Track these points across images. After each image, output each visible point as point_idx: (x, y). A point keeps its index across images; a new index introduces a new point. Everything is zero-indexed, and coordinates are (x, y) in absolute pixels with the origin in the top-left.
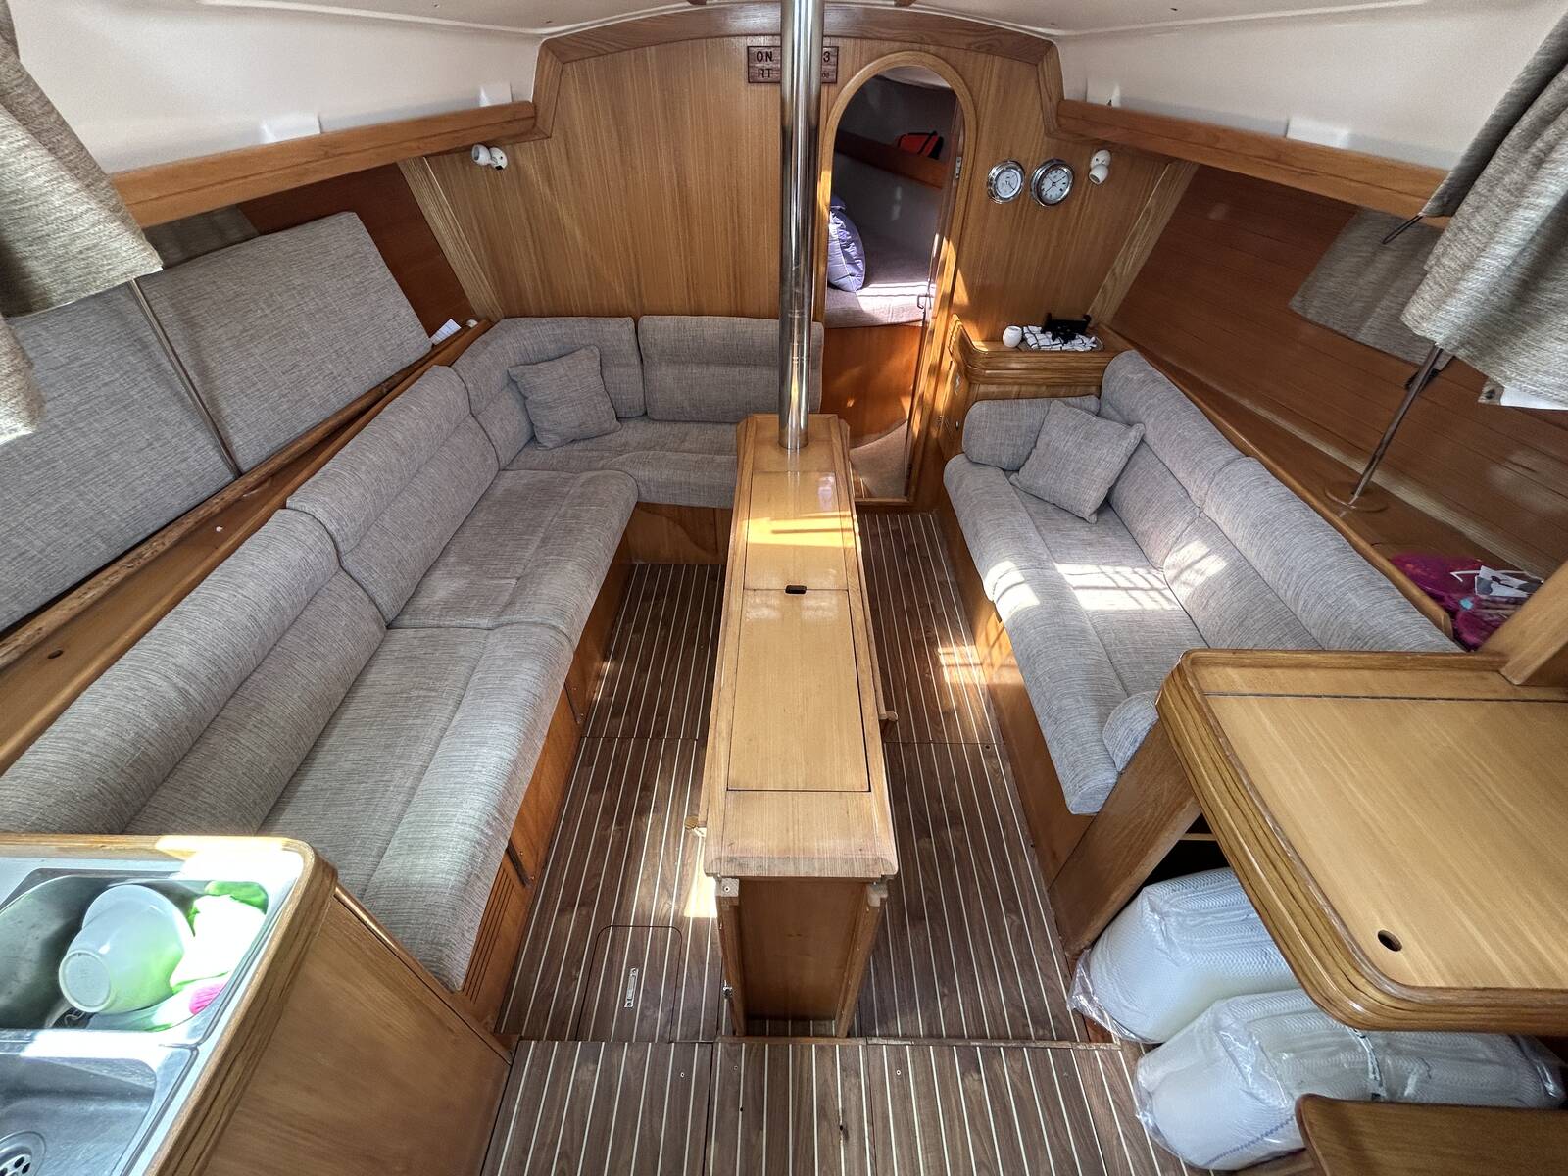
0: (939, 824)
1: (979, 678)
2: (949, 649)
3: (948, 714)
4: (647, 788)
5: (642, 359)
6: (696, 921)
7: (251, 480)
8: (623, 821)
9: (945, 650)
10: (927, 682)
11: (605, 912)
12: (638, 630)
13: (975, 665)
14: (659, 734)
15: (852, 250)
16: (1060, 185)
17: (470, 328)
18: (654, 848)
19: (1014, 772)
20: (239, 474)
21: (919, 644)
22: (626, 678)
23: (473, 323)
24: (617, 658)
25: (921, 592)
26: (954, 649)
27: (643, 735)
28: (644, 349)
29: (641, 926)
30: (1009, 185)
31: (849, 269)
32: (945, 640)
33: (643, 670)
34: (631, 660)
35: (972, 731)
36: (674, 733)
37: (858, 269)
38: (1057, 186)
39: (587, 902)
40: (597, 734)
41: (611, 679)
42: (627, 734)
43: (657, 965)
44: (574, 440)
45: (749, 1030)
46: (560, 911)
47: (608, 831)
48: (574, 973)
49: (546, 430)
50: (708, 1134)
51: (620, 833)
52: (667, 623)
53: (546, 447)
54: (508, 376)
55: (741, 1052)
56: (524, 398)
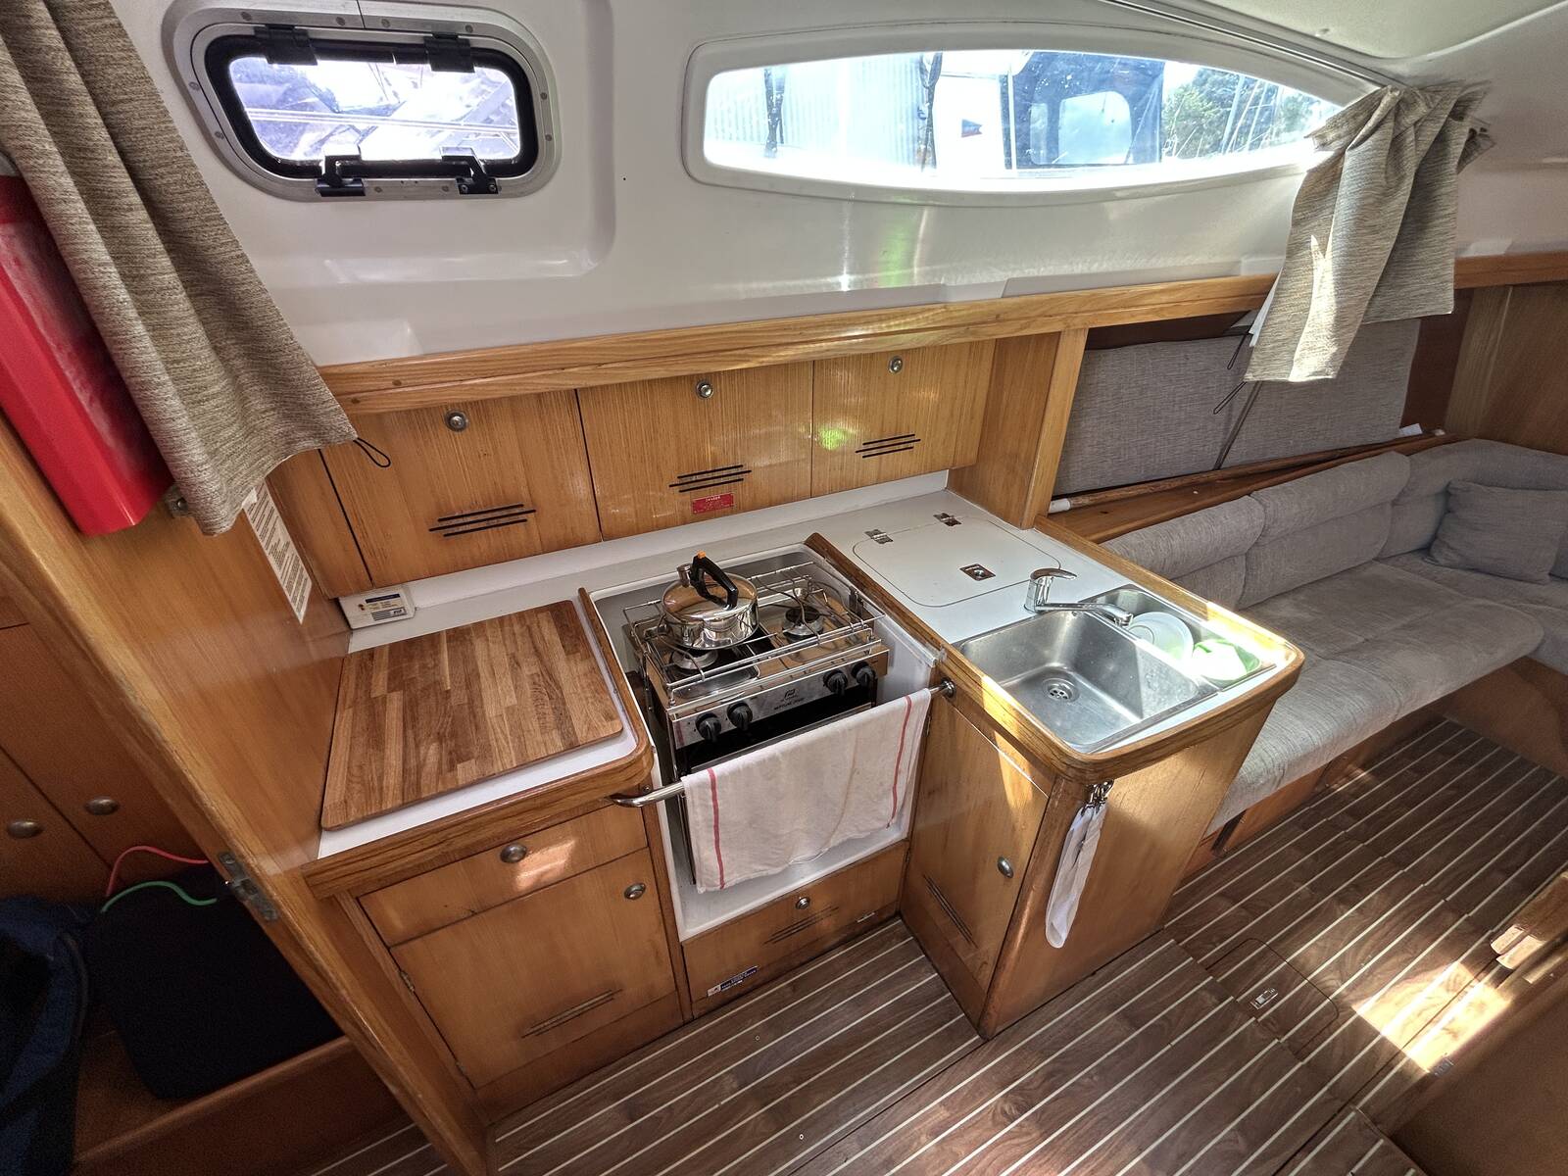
4: (1360, 889)
6: (1360, 1020)
7: (1228, 473)
8: (1320, 889)
11: (1268, 928)
12: (1420, 770)
14: (1398, 863)
17: (1434, 436)
18: (1342, 934)
20: (1218, 467)
22: (1378, 798)
23: (1441, 433)
27: (1377, 849)
29: (1298, 971)
33: (1407, 803)
36: (1420, 875)
39: (1252, 910)
40: (1322, 813)
41: (1362, 787)
42: (1357, 837)
43: (1300, 1008)
44: (1476, 570)
45: (1394, 1138)
46: (1221, 894)
47: (1297, 884)
48: (1214, 940)
49: (1449, 547)
50: (1306, 1148)
51: (1308, 895)
52: (1460, 788)
53: (1437, 561)
54: (1448, 486)
55: (1377, 1141)
56: (1448, 511)
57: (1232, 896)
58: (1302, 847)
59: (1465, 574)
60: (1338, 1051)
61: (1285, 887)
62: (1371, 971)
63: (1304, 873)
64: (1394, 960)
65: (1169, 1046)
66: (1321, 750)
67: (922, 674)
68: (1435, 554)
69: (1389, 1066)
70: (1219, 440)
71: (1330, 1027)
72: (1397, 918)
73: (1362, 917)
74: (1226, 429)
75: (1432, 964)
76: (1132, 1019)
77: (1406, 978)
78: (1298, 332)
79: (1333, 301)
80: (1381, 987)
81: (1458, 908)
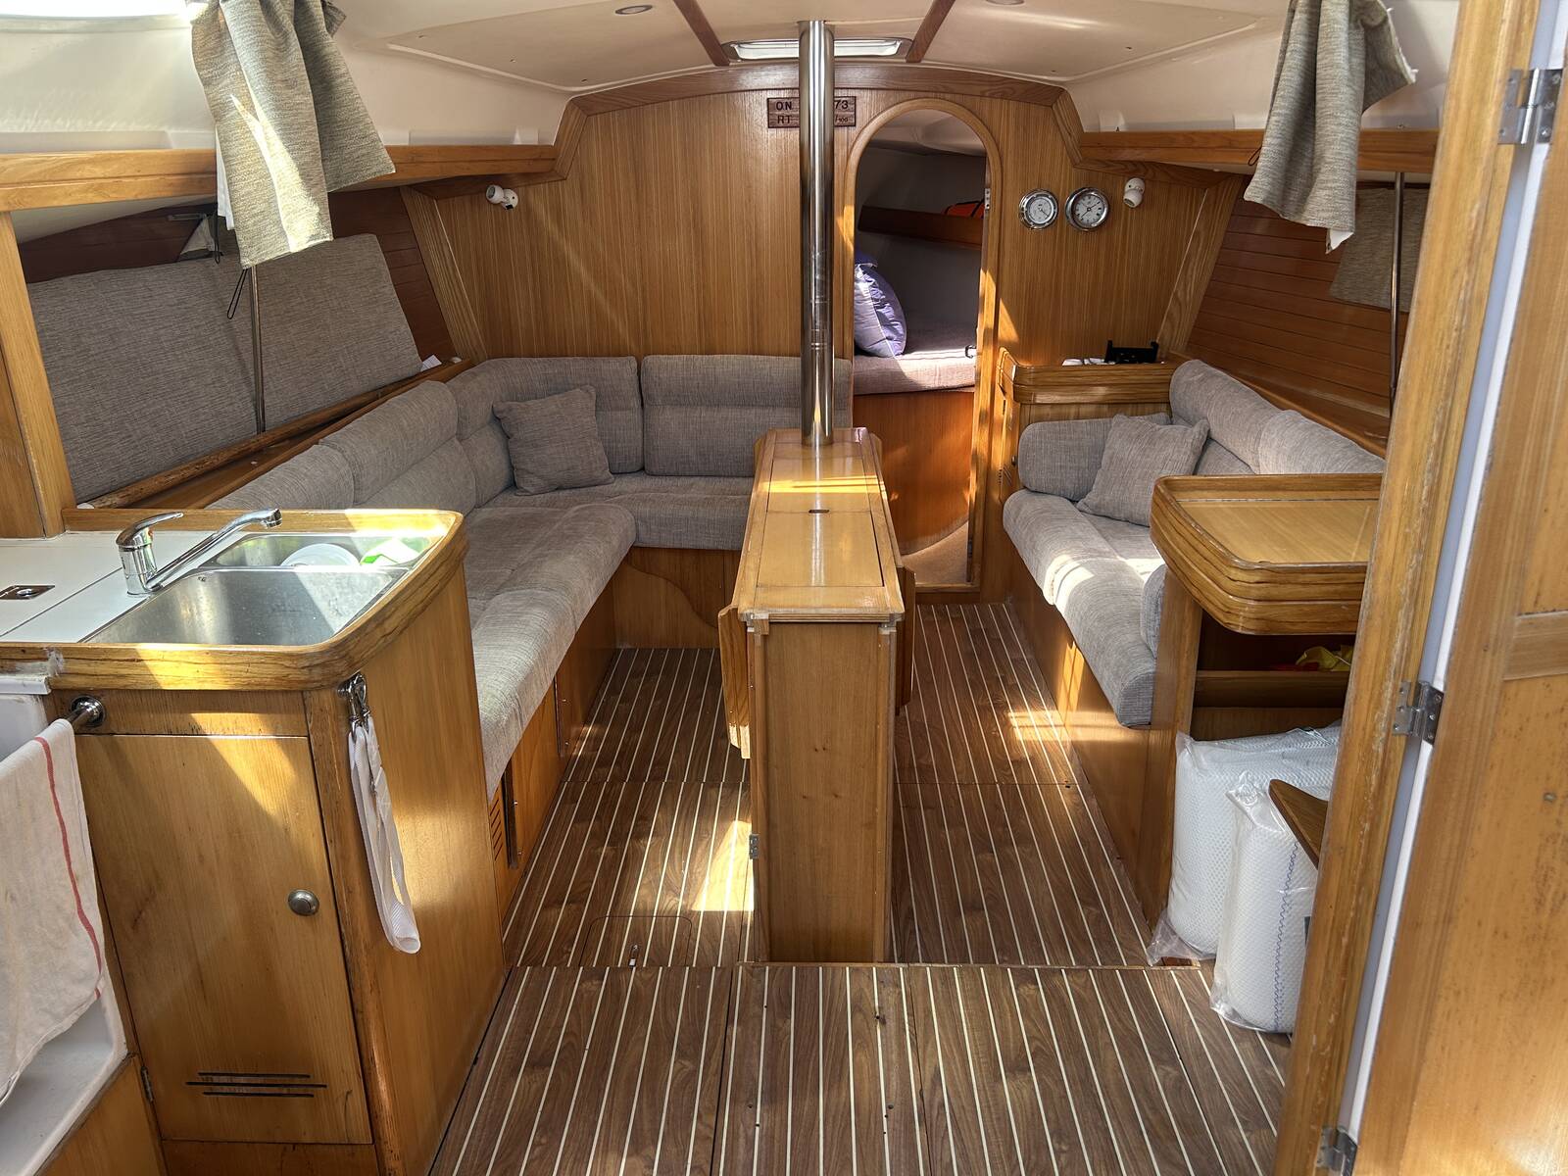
0: (1003, 842)
1: (1062, 736)
2: (1023, 714)
3: (1020, 763)
4: (645, 818)
5: (642, 405)
6: (706, 914)
7: (277, 433)
8: (617, 840)
9: (1017, 714)
10: (993, 739)
11: (598, 905)
12: (627, 699)
13: (1056, 726)
14: (657, 778)
15: (888, 311)
16: (1095, 210)
17: (453, 365)
18: (655, 860)
19: (1098, 804)
21: (984, 710)
22: (612, 740)
23: (457, 360)
24: (601, 722)
25: (988, 667)
26: (1030, 713)
27: (637, 778)
28: (647, 389)
29: (643, 916)
30: (1042, 212)
31: (885, 333)
32: (1018, 705)
33: (635, 729)
34: (618, 724)
35: (1049, 774)
36: (676, 777)
37: (895, 331)
38: (1092, 211)
39: (577, 899)
40: (580, 781)
42: (617, 779)
43: (664, 942)
44: (559, 488)
45: (771, 960)
46: (545, 906)
47: (599, 850)
48: (565, 948)
49: (528, 473)
50: (729, 1021)
51: (614, 852)
52: (662, 695)
53: (527, 491)
54: (493, 412)
55: (765, 971)
56: (507, 437)
57: (554, 902)
58: (583, 817)
59: (556, 494)
60: (707, 946)
61: (591, 860)
62: (690, 871)
63: (598, 838)
64: (699, 851)
65: (586, 1052)
66: (536, 669)
67: (35, 711)
68: (522, 485)
69: (743, 927)
70: (245, 393)
71: (691, 936)
72: (682, 822)
73: (660, 838)
74: (247, 379)
75: (722, 832)
76: (539, 1063)
77: (713, 858)
78: (271, 201)
79: (289, 158)
80: (704, 875)
81: (713, 783)
